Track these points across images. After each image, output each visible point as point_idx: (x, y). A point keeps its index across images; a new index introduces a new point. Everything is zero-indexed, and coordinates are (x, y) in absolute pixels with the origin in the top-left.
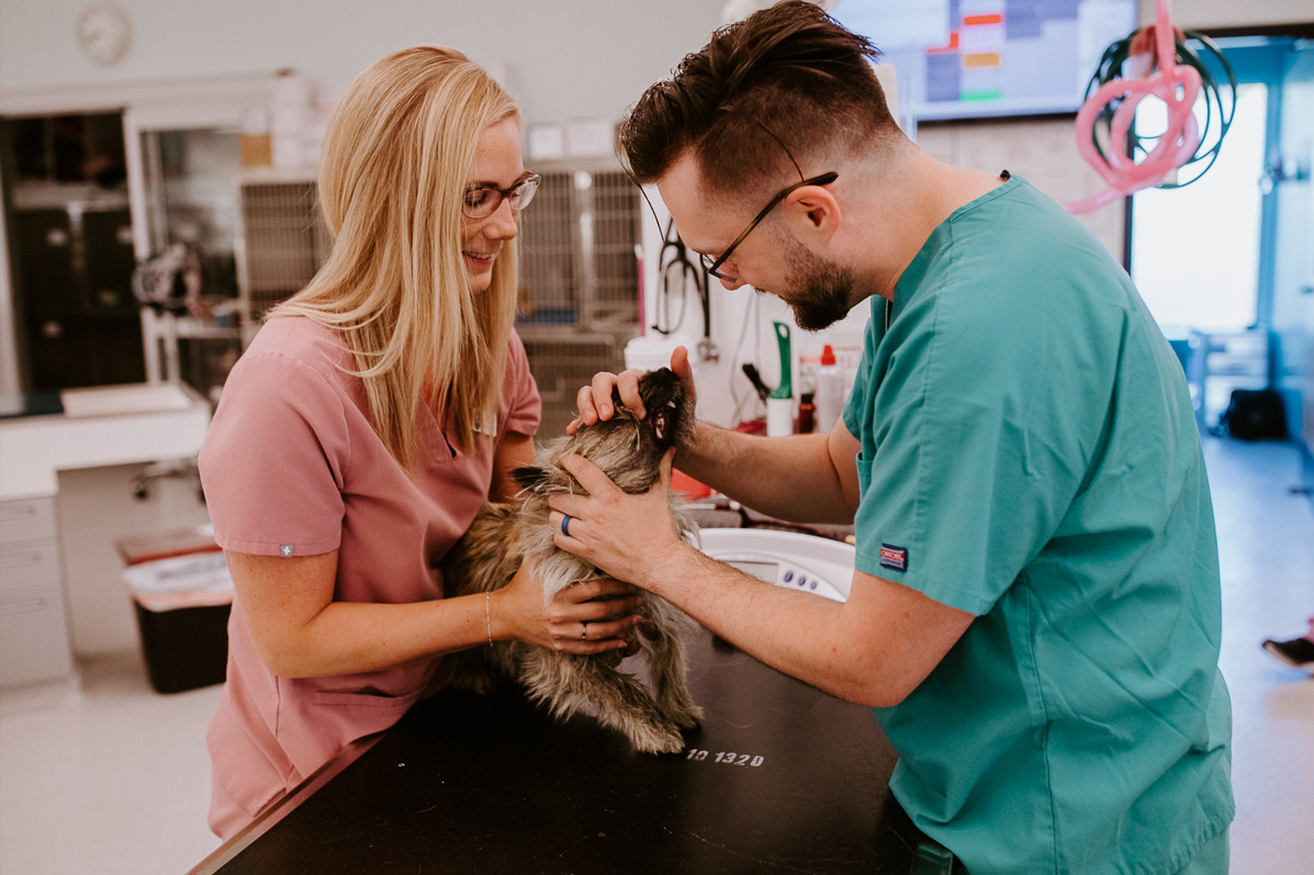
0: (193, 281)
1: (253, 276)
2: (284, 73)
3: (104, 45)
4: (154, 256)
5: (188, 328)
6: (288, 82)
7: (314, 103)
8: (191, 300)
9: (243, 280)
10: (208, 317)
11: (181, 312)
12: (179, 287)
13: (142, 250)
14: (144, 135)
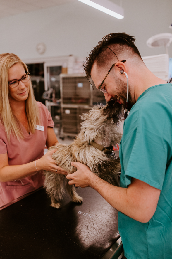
0: (54, 95)
1: (63, 95)
2: (71, 56)
3: (41, 51)
4: (48, 90)
5: (53, 104)
6: (71, 58)
7: (76, 62)
8: (53, 99)
9: (62, 95)
10: (56, 102)
11: (51, 101)
12: (51, 97)
13: (46, 89)
14: (47, 67)
